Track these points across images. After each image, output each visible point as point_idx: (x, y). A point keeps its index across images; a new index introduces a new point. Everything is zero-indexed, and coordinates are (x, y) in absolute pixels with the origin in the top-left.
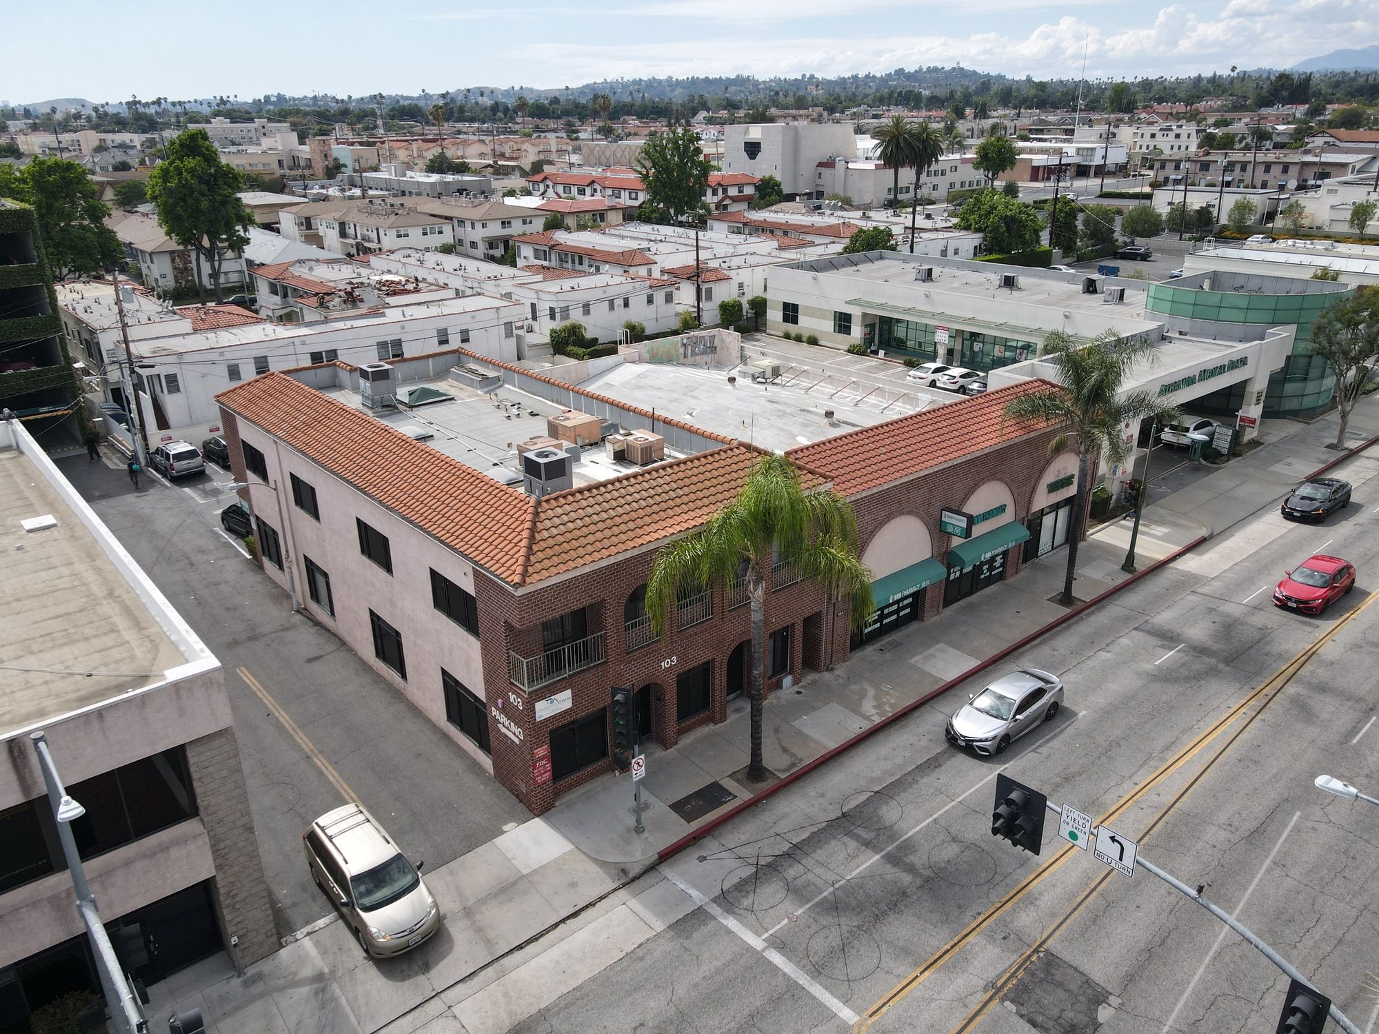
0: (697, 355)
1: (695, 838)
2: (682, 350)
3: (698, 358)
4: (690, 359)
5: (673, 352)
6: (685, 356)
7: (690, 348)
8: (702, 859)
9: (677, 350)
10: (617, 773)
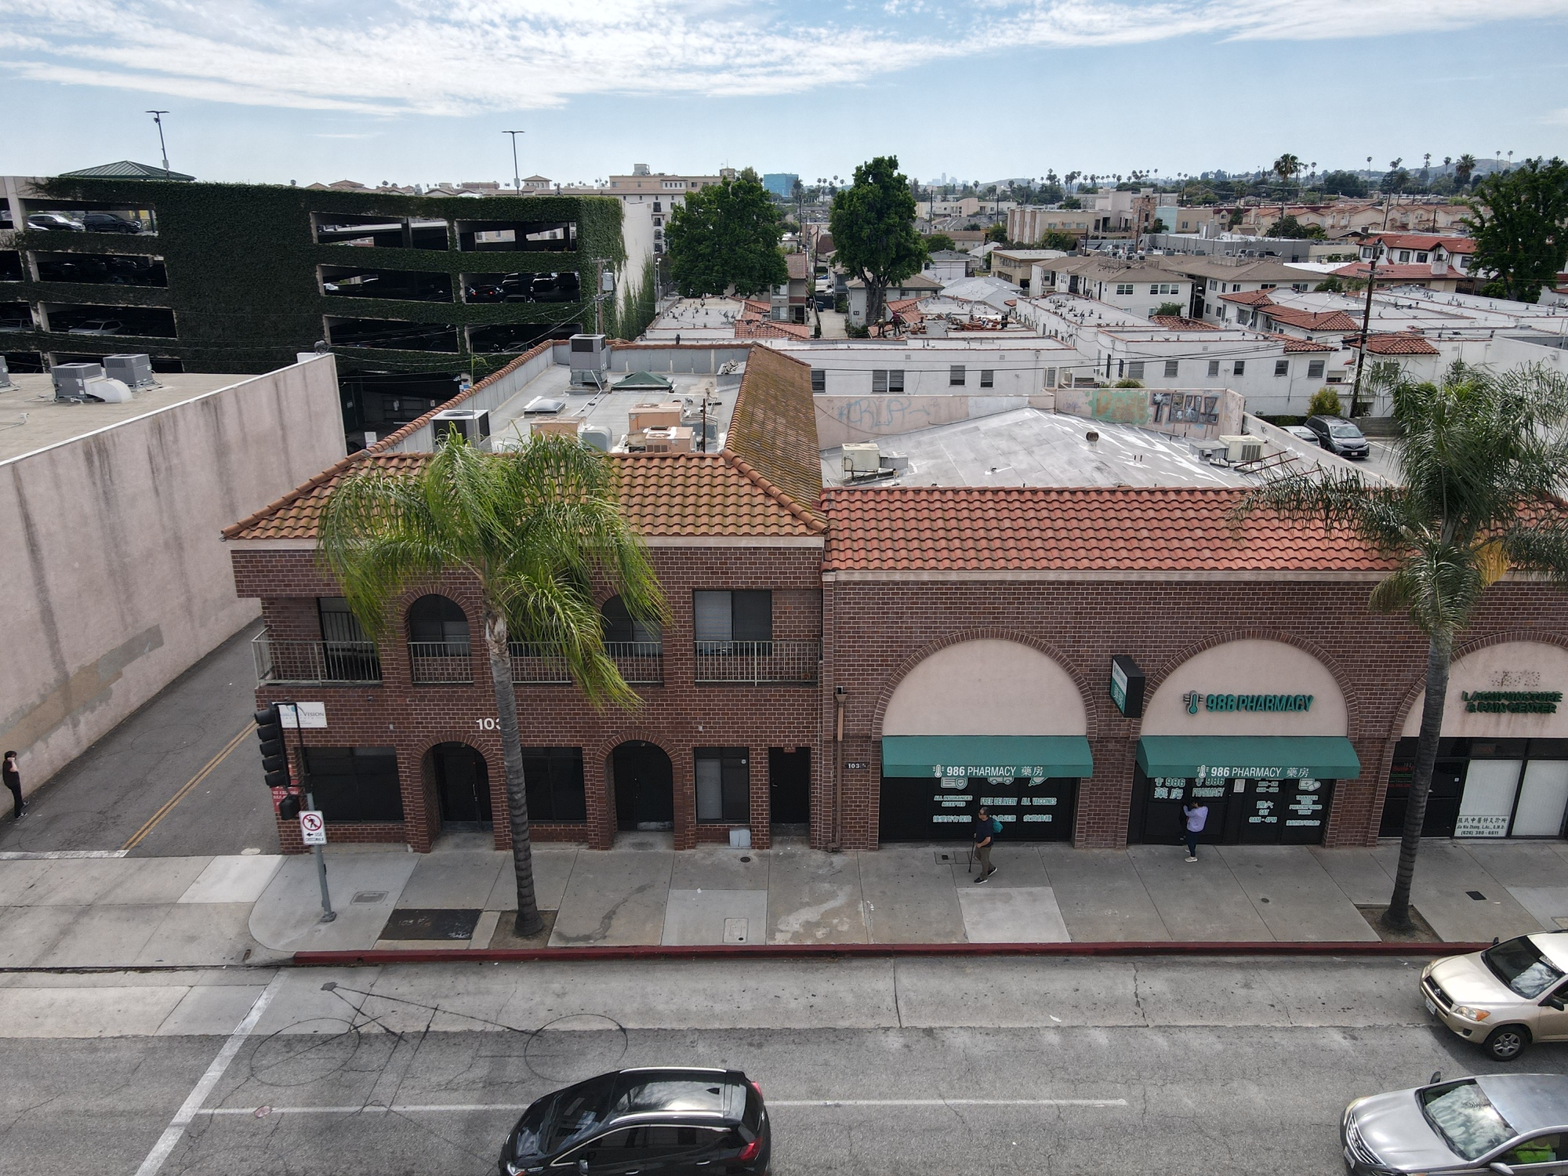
0: (1178, 421)
1: (359, 959)
2: (1151, 410)
3: (1180, 428)
4: (1164, 426)
5: (1135, 410)
6: (1157, 419)
7: (1166, 410)
8: (330, 987)
9: (1143, 409)
10: (410, 849)
